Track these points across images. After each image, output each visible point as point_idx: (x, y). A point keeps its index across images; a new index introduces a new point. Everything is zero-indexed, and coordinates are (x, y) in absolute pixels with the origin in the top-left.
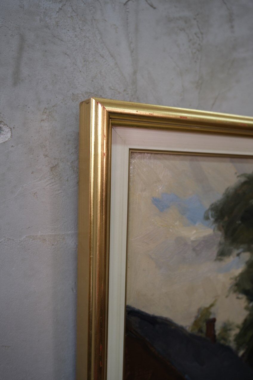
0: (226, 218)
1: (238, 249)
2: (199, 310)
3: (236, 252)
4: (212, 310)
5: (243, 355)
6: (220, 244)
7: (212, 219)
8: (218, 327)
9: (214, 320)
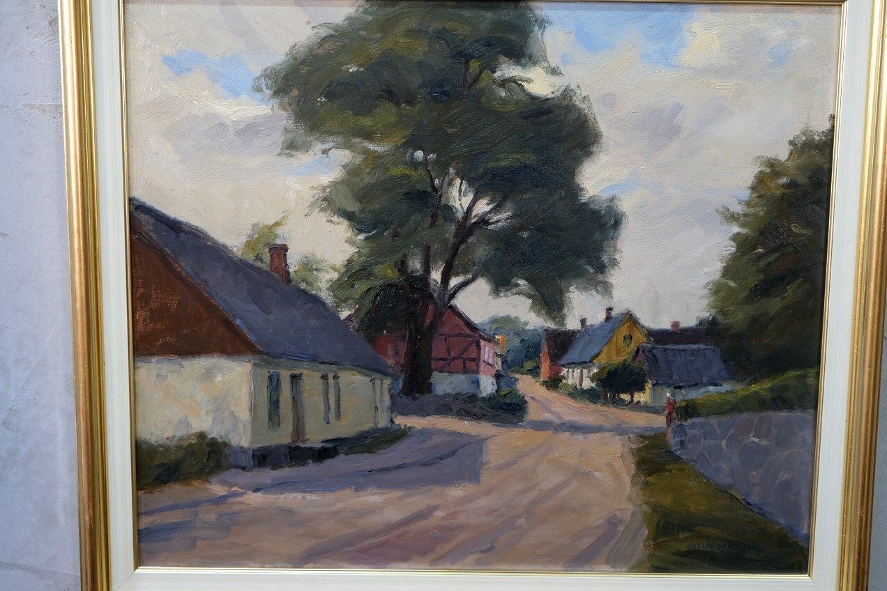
0: (295, 92)
1: (323, 142)
2: (255, 226)
3: (319, 147)
4: (279, 230)
5: (349, 318)
6: (286, 130)
7: (268, 92)
8: (293, 261)
9: (284, 249)
